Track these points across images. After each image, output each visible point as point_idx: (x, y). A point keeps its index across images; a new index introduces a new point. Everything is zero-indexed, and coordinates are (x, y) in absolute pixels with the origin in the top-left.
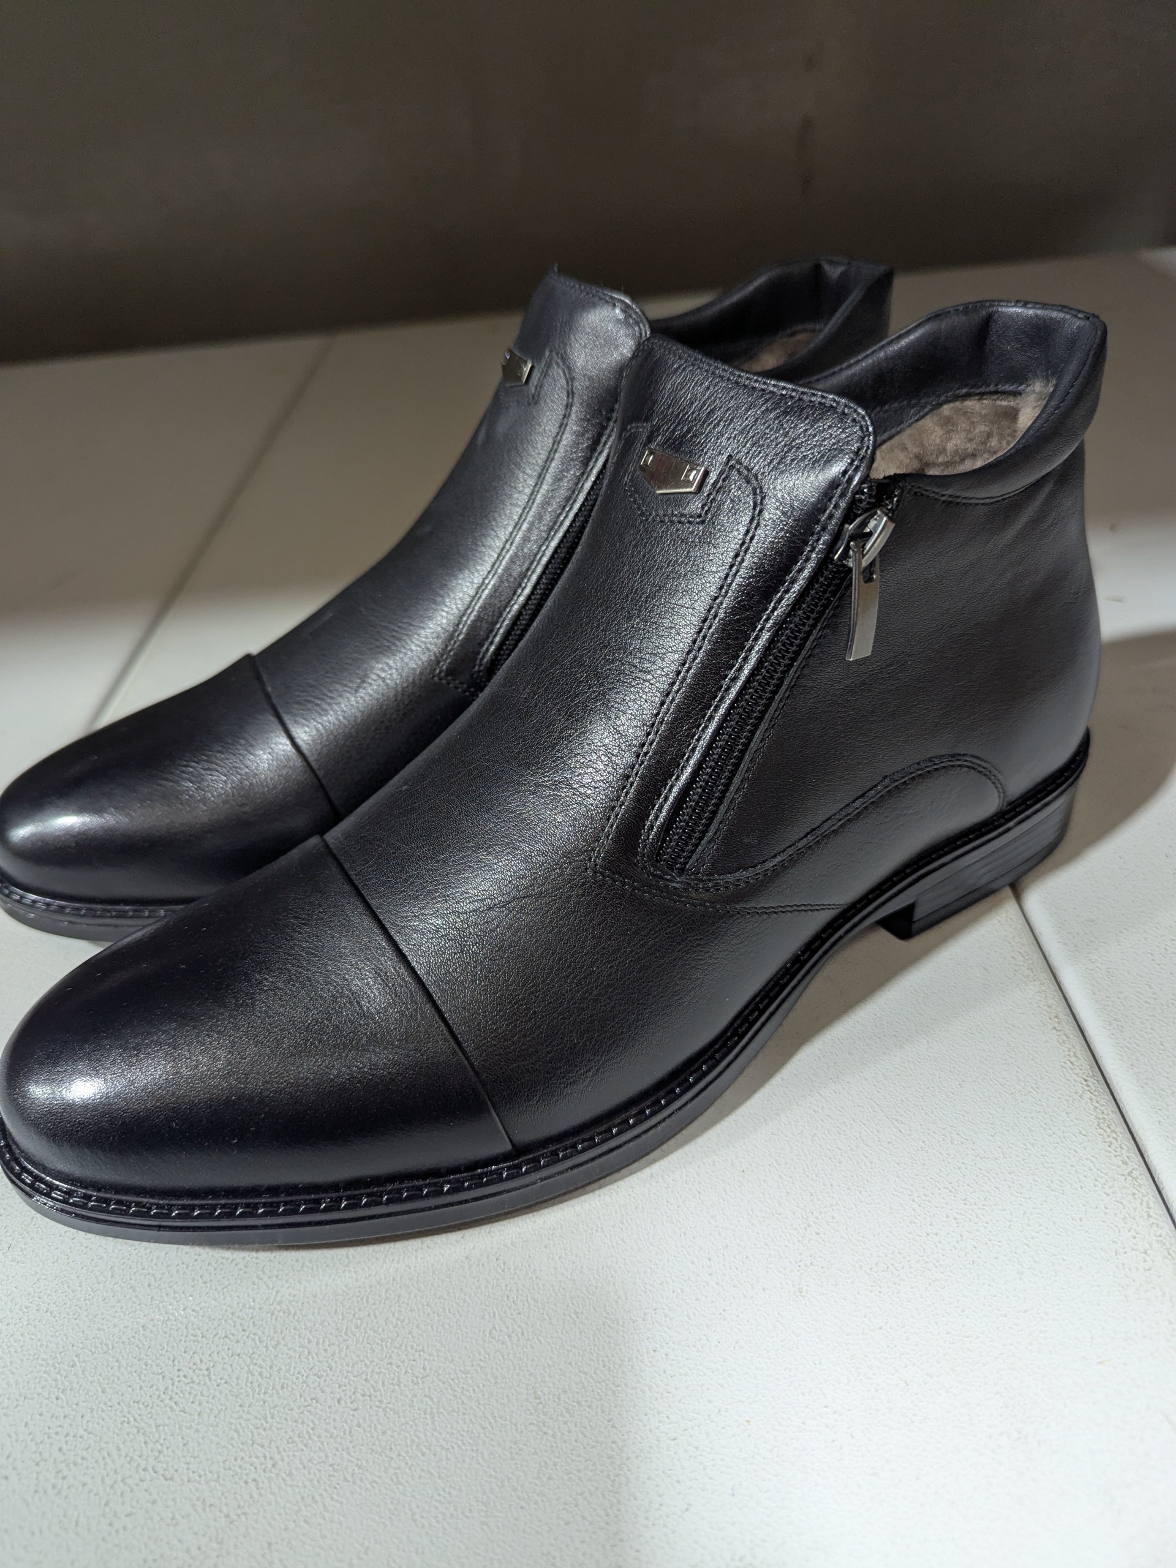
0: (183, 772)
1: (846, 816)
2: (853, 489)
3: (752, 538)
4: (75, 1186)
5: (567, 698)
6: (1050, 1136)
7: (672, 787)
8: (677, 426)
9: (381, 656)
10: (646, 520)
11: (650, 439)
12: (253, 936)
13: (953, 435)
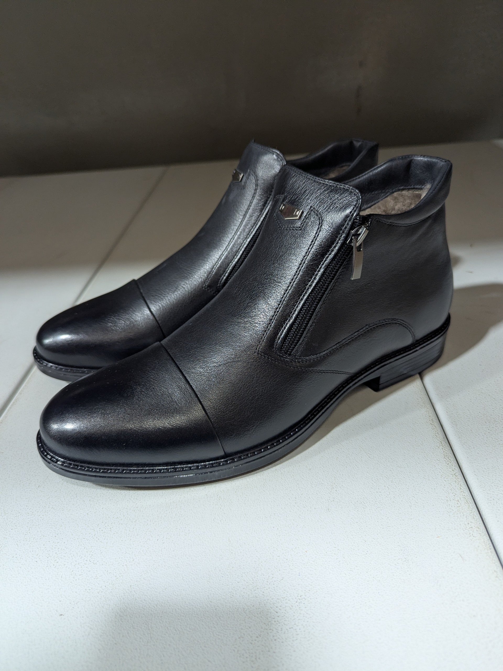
0: (109, 320)
1: (351, 338)
2: (354, 218)
3: (318, 235)
4: (66, 460)
5: (251, 292)
6: (426, 460)
7: (287, 324)
8: (293, 196)
9: (184, 279)
10: (281, 229)
11: (283, 201)
12: (134, 374)
13: (398, 203)
